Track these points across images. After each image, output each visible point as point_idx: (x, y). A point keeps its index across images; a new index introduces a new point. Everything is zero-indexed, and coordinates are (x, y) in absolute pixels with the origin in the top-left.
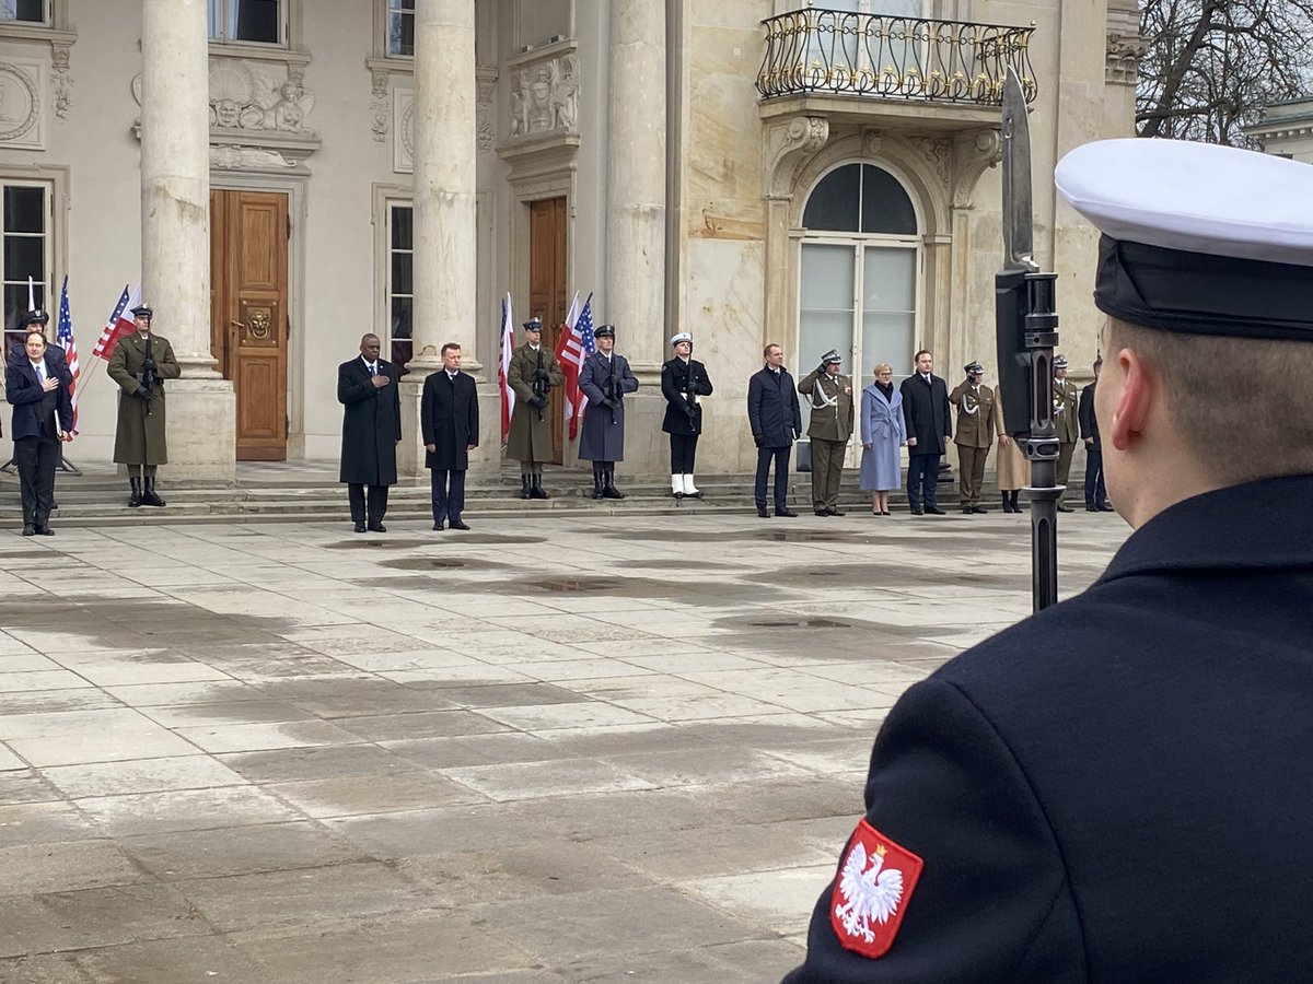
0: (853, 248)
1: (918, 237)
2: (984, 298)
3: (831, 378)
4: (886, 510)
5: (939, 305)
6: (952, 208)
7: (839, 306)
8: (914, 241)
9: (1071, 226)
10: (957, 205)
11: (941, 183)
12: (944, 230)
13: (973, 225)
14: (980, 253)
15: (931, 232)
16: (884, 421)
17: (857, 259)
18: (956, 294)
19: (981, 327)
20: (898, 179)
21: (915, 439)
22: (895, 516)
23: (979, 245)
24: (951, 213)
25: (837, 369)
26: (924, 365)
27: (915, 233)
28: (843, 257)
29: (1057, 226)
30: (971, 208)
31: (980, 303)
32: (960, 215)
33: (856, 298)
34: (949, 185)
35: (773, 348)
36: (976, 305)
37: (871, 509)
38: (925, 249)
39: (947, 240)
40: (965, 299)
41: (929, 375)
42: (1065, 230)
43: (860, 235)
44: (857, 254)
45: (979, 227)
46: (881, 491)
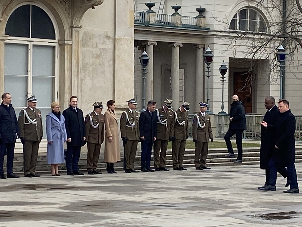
0: (27, 45)
1: (56, 41)
2: (86, 71)
3: (32, 109)
4: (58, 174)
5: (67, 74)
6: (72, 27)
7: (21, 74)
8: (54, 43)
9: (122, 37)
10: (74, 26)
11: (67, 15)
12: (69, 38)
13: (81, 35)
14: (84, 49)
15: (62, 38)
16: (58, 130)
17: (29, 51)
18: (74, 69)
19: (85, 85)
20: (47, 13)
21: (70, 139)
22: (62, 176)
23: (83, 45)
24: (72, 30)
25: (35, 105)
26: (73, 103)
27: (55, 39)
28: (23, 50)
29: (116, 37)
30: (80, 28)
31: (84, 73)
32: (76, 31)
33: (29, 70)
34: (70, 16)
35: (7, 95)
36: (83, 74)
37: (51, 173)
38: (59, 46)
39: (70, 43)
40: (78, 71)
41: (76, 108)
42: (120, 39)
43: (30, 39)
44: (29, 48)
45: (83, 37)
46: (55, 164)
